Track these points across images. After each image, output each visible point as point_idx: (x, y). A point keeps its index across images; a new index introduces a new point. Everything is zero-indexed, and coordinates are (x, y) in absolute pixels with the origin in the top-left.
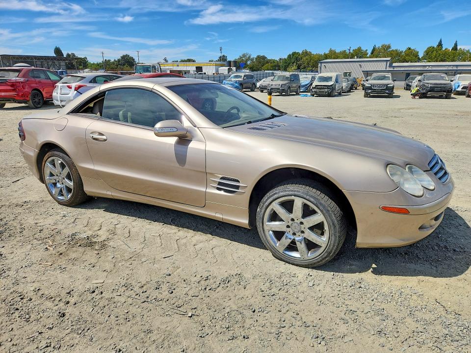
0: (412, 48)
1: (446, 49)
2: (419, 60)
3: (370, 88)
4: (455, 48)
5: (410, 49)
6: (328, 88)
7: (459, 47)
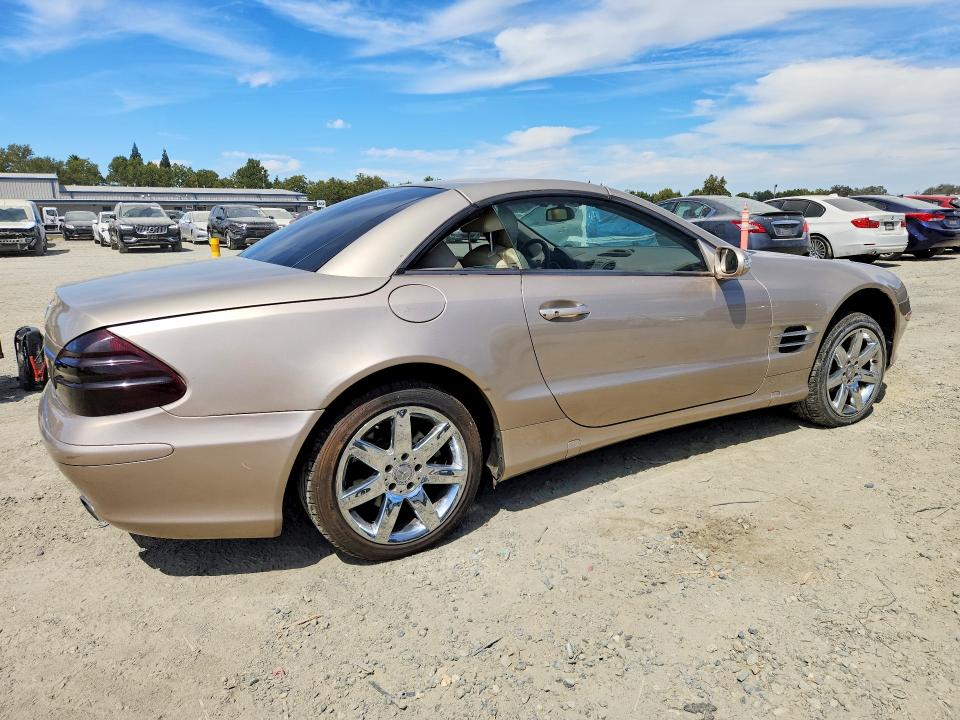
0: (81, 156)
1: (150, 163)
2: (104, 181)
3: (133, 233)
4: (165, 162)
5: (76, 158)
6: (24, 236)
7: (172, 162)
